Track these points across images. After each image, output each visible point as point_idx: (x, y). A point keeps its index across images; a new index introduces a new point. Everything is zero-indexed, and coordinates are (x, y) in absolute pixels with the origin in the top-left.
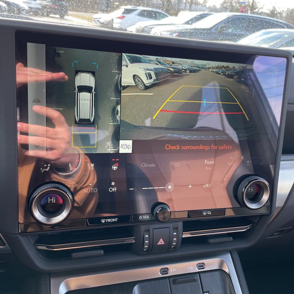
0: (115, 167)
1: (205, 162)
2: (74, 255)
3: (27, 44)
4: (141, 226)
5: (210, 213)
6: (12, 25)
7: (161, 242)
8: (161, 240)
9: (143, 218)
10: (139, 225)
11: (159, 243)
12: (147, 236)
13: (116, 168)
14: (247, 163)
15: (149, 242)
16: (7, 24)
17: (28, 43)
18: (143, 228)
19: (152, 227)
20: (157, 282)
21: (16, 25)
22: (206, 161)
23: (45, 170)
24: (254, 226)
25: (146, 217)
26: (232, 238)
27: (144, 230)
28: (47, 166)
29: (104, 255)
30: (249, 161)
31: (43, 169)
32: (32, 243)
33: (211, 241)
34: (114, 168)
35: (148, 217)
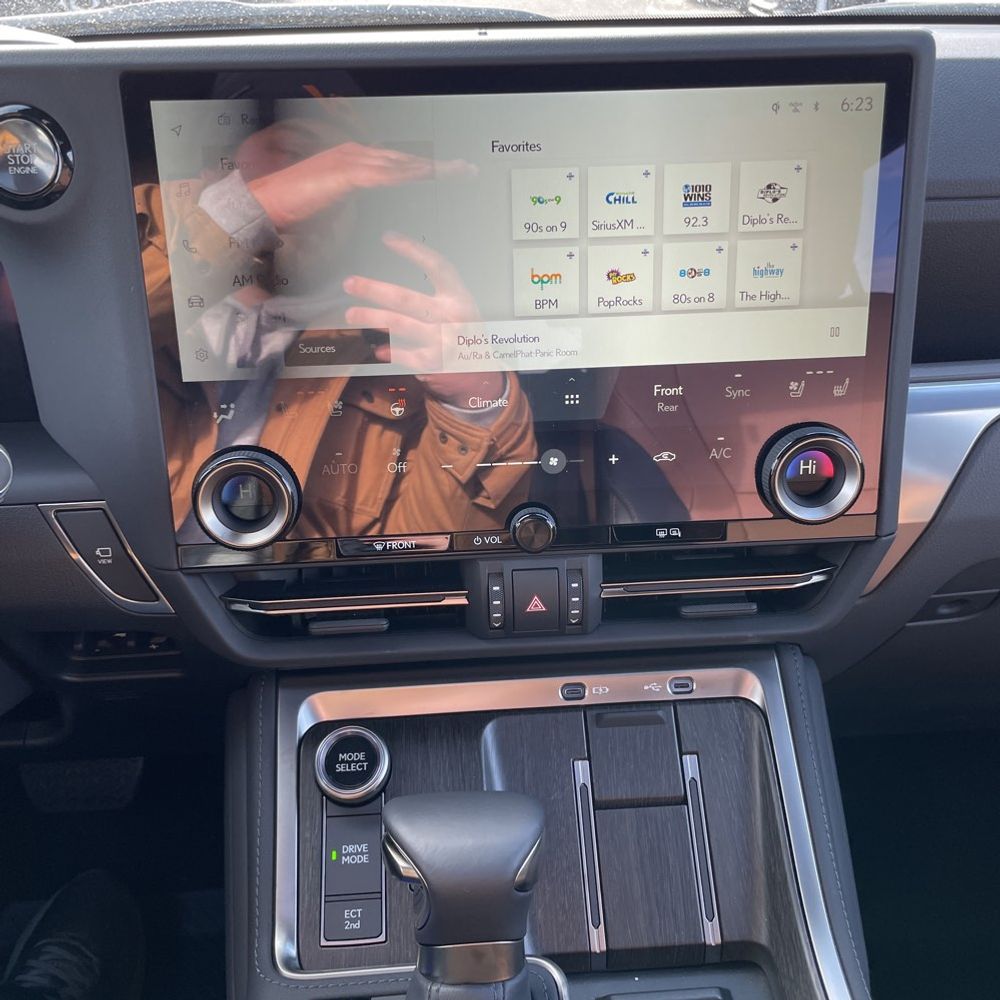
0: (397, 410)
1: (656, 390)
2: (316, 628)
3: (149, 104)
4: (480, 563)
5: (676, 533)
6: (110, 62)
7: (536, 606)
8: (536, 600)
9: (483, 541)
10: (475, 560)
11: (531, 608)
12: (496, 588)
13: (400, 412)
14: (791, 388)
15: (504, 603)
16: (100, 60)
17: (152, 102)
18: (485, 568)
19: (507, 566)
20: (550, 716)
21: (118, 60)
22: (658, 388)
23: (225, 417)
24: (835, 575)
25: (494, 540)
26: (755, 607)
27: (487, 572)
28: (229, 408)
29: (389, 631)
30: (797, 384)
31: (219, 415)
32: (217, 596)
33: (686, 611)
34: (394, 412)
35: (497, 540)
